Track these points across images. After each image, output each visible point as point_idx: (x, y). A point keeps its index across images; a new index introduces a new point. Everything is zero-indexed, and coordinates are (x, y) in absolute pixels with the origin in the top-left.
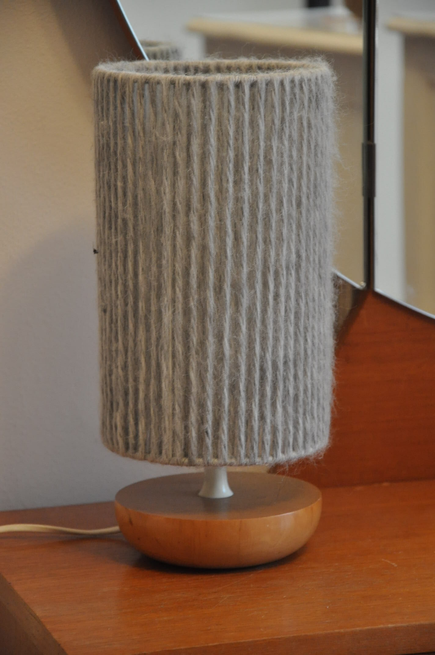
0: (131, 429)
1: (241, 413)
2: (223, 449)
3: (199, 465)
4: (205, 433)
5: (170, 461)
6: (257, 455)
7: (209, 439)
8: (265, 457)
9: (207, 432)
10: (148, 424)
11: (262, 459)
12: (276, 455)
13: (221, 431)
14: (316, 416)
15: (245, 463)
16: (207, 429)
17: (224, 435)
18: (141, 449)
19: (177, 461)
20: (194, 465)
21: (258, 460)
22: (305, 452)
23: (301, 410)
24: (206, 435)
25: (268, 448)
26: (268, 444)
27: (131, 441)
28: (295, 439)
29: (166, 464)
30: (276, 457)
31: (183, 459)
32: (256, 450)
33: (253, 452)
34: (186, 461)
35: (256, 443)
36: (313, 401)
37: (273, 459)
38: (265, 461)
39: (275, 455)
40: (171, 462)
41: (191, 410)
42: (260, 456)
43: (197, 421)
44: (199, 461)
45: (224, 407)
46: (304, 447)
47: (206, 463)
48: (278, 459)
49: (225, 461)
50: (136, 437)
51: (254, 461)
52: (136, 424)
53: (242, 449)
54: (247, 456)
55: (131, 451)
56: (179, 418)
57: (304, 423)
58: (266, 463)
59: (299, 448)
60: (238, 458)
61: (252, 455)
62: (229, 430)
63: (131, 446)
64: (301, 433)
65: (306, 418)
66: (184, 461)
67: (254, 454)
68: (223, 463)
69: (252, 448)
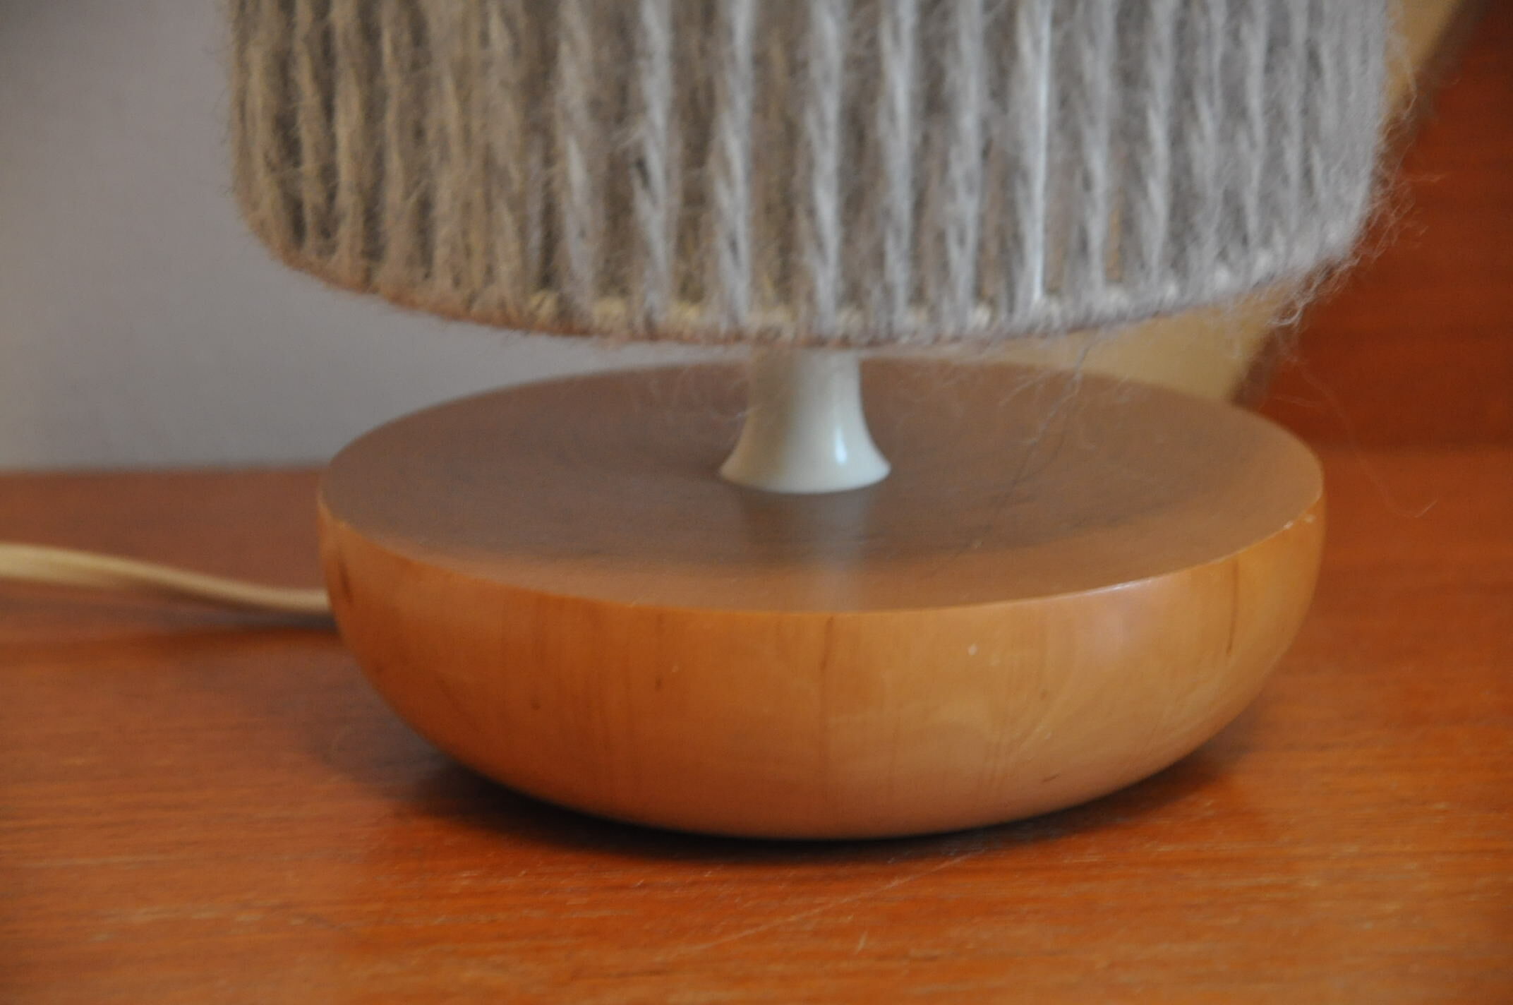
0: (308, 134)
1: (816, 70)
2: (726, 260)
3: (605, 334)
4: (634, 172)
5: (470, 301)
6: (901, 295)
7: (654, 202)
8: (946, 307)
9: (641, 165)
10: (372, 111)
11: (934, 314)
12: (1012, 298)
13: (713, 164)
14: (1255, 101)
15: (840, 333)
16: (639, 146)
17: (730, 184)
18: (348, 232)
19: (502, 305)
20: (585, 333)
21: (908, 319)
22: (1182, 291)
23: (1160, 73)
24: (637, 182)
25: (962, 262)
26: (962, 241)
27: (311, 195)
28: (1127, 224)
29: (454, 316)
30: (1011, 310)
31: (534, 300)
32: (898, 271)
33: (882, 275)
34: (545, 305)
35: (898, 232)
36: (1245, 30)
37: (993, 319)
38: (950, 328)
39: (1003, 300)
40: (476, 308)
41: (564, 49)
42: (918, 296)
43: (595, 106)
44: (609, 310)
45: (730, 34)
46: (1178, 263)
47: (639, 320)
48: (1018, 317)
49: (734, 319)
50: (328, 173)
51: (890, 324)
52: (328, 109)
53: (824, 260)
54: (853, 294)
55: (311, 240)
56: (504, 84)
57: (1177, 139)
58: (956, 339)
59: (1143, 266)
60: (803, 309)
61: (876, 294)
62: (757, 160)
63: (309, 218)
64: (1158, 195)
65: (1193, 109)
66: (539, 306)
67: (888, 291)
68: (724, 327)
69: (879, 258)
